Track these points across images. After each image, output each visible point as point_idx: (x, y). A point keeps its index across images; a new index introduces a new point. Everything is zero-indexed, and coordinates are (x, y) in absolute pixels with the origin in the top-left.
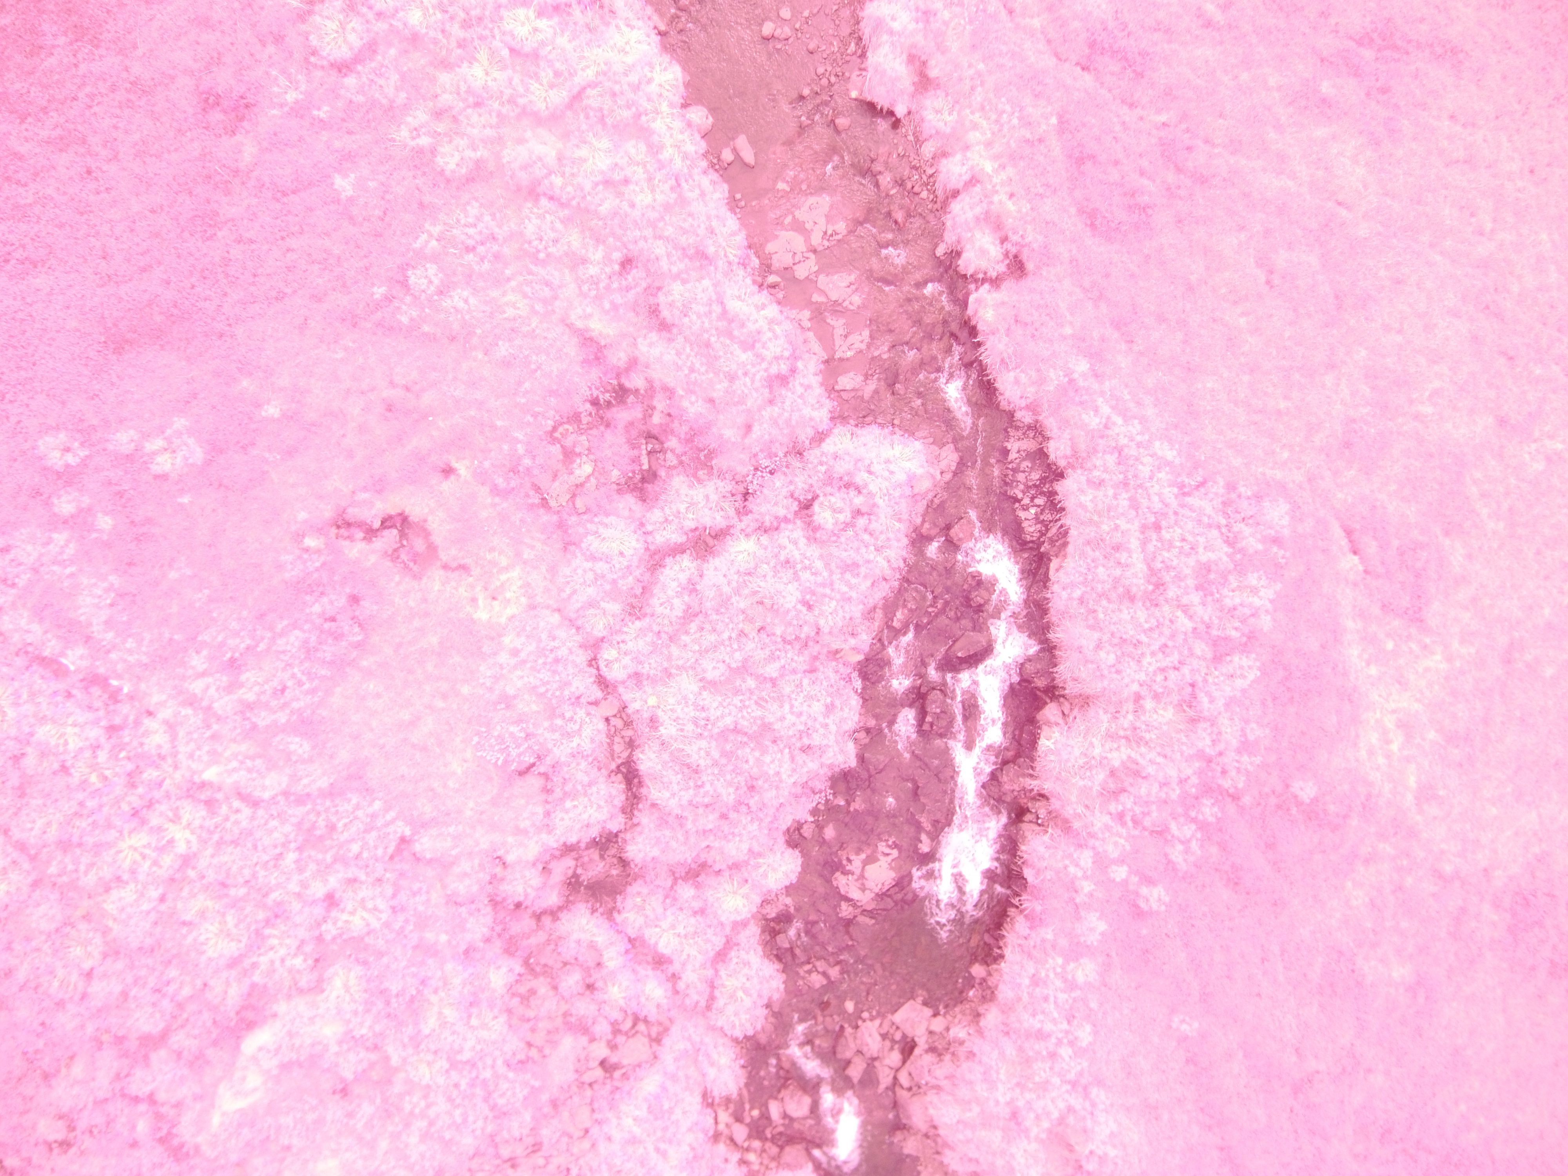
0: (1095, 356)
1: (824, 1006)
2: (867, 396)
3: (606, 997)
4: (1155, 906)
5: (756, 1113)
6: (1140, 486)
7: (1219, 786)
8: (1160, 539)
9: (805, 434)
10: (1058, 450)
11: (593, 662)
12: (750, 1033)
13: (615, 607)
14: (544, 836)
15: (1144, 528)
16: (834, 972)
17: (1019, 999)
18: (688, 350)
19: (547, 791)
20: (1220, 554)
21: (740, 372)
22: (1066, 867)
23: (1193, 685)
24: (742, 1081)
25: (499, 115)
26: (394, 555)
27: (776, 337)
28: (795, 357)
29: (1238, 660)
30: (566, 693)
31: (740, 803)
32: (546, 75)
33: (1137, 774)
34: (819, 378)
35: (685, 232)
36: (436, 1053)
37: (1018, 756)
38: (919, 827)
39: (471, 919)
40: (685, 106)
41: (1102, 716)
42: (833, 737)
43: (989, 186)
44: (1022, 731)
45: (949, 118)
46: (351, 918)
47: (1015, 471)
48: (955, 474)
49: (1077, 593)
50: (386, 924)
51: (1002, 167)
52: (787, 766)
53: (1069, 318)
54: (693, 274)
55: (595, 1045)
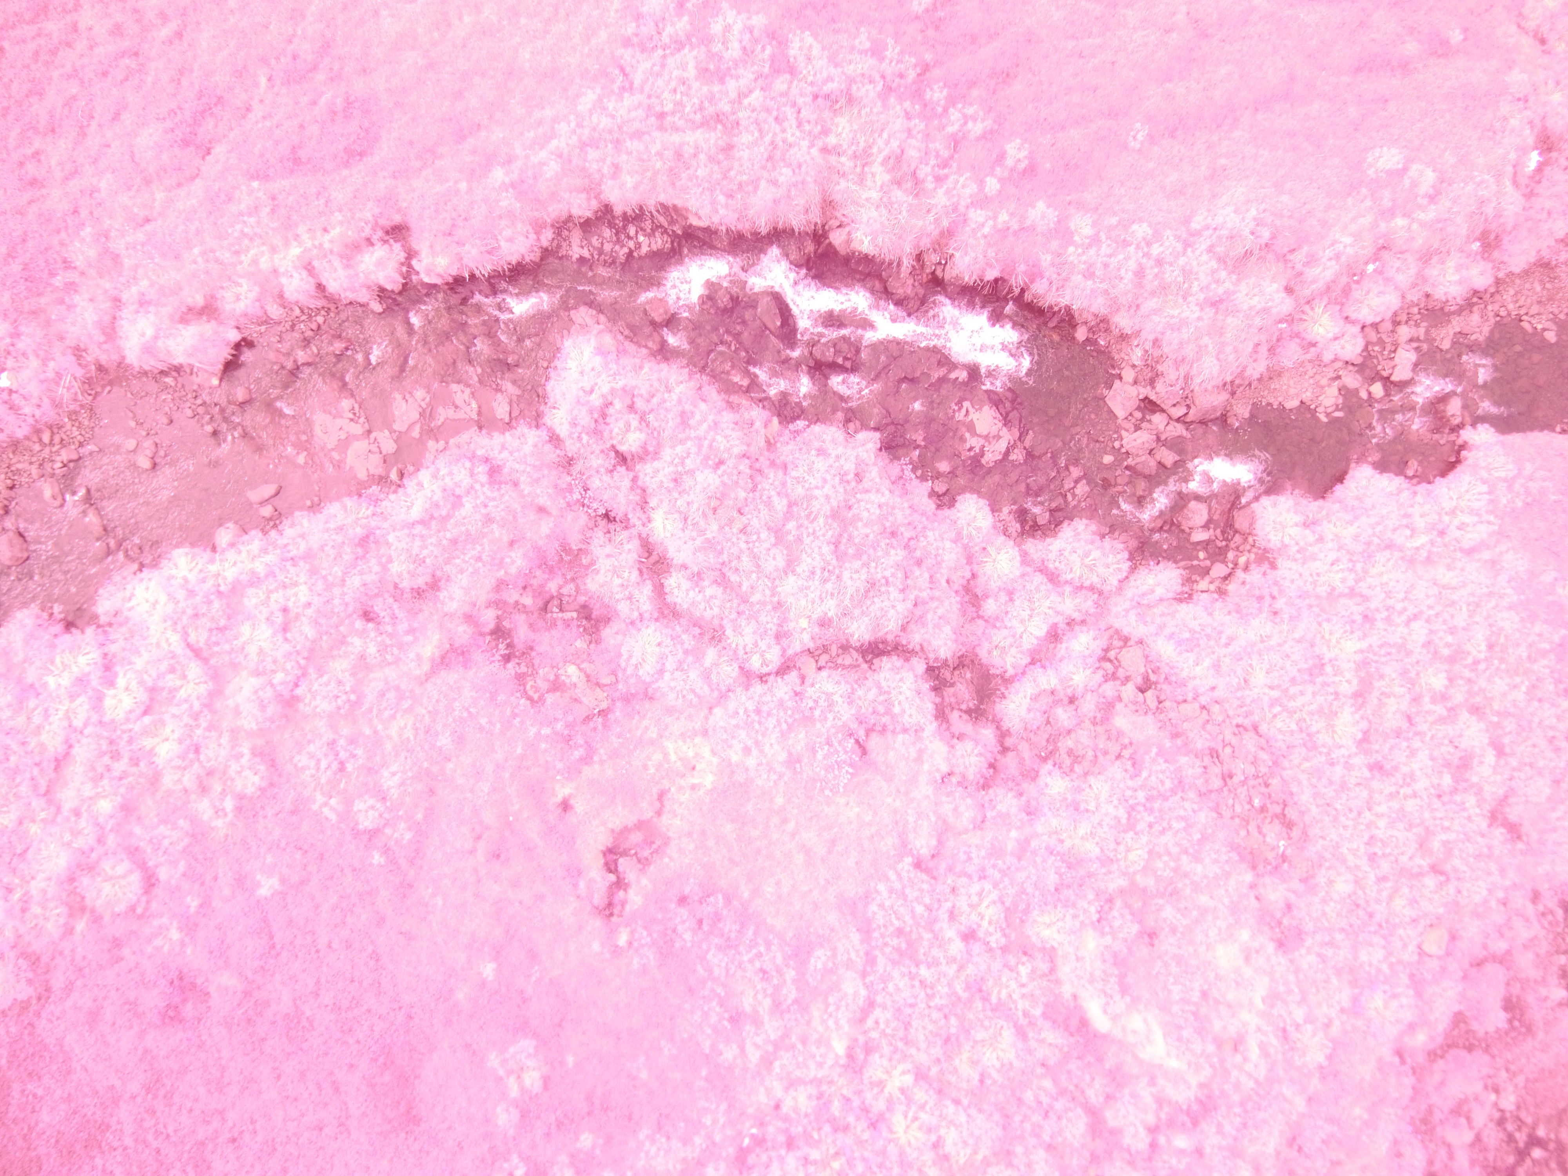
0: (489, 161)
1: (1107, 484)
2: (518, 392)
3: (1081, 686)
4: (1024, 153)
5: (1202, 555)
6: (620, 128)
7: (914, 82)
8: (673, 113)
9: (551, 454)
10: (582, 207)
11: (762, 678)
12: (1126, 555)
13: (711, 654)
14: (925, 734)
15: (661, 128)
16: (1076, 472)
17: (1106, 292)
18: (458, 561)
19: (884, 730)
20: (690, 57)
21: (483, 511)
22: (985, 237)
23: (816, 97)
24: (1170, 564)
25: (208, 729)
26: (644, 863)
27: (451, 474)
28: (473, 457)
29: (793, 50)
30: (790, 704)
31: (906, 547)
32: (171, 681)
33: (899, 159)
34: (496, 434)
35: (339, 555)
36: (1118, 843)
37: (879, 277)
38: (943, 380)
39: (999, 807)
40: (214, 549)
41: (842, 188)
42: (849, 452)
43: (315, 251)
44: (856, 271)
45: (245, 287)
46: (987, 918)
47: (601, 252)
48: (601, 311)
49: (722, 199)
50: (996, 885)
51: (297, 237)
52: (873, 497)
53: (451, 184)
54: (383, 551)
55: (1124, 696)
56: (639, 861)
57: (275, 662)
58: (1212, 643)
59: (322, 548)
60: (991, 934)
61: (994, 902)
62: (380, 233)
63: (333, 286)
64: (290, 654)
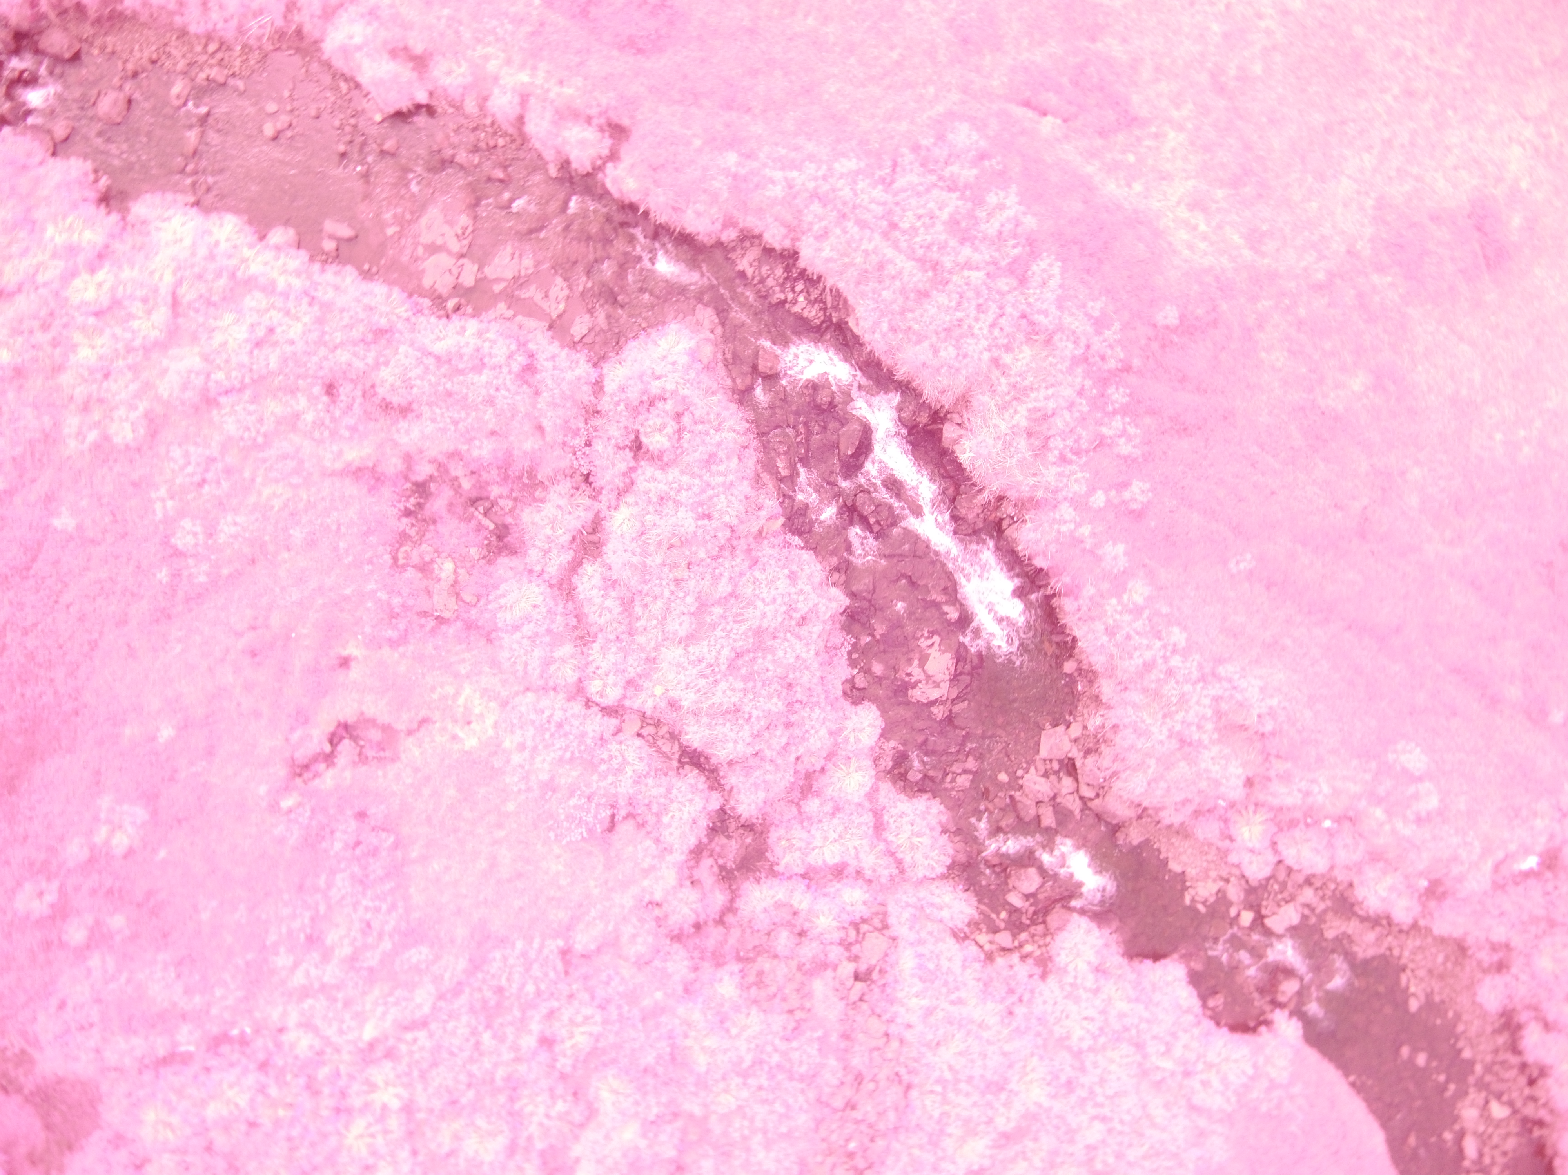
0: (733, 143)
1: (985, 795)
2: (604, 326)
3: (819, 930)
4: (1142, 498)
5: (1003, 915)
6: (855, 207)
7: (1109, 371)
8: (904, 232)
9: (585, 394)
10: (775, 237)
11: (588, 703)
12: (949, 861)
13: (567, 649)
14: (669, 858)
15: (885, 235)
16: (971, 764)
17: (1112, 656)
18: (438, 411)
19: (642, 825)
20: (954, 203)
21: (492, 392)
22: (1059, 532)
23: (1024, 316)
24: (974, 901)
25: (130, 368)
26: (361, 759)
27: (494, 342)
28: (522, 345)
29: (1037, 268)
30: (589, 741)
31: (790, 705)
32: (137, 307)
33: (1045, 417)
34: (557, 343)
35: (351, 327)
36: (724, 1078)
37: (957, 487)
38: (936, 605)
39: (669, 964)
40: (262, 238)
41: (983, 400)
42: (813, 596)
43: (539, 91)
44: (944, 467)
45: (462, 70)
46: (573, 1041)
47: (762, 281)
48: (723, 324)
49: (885, 326)
50: (605, 1022)
51: (534, 68)
52: (799, 646)
53: (689, 133)
54: (387, 352)
55: (840, 970)
56: (360, 754)
57: (227, 361)
58: (944, 990)
59: (342, 311)
60: (565, 1056)
61: (591, 1034)
62: (602, 121)
63: (530, 128)
64: (244, 366)
